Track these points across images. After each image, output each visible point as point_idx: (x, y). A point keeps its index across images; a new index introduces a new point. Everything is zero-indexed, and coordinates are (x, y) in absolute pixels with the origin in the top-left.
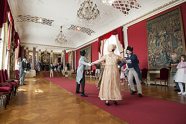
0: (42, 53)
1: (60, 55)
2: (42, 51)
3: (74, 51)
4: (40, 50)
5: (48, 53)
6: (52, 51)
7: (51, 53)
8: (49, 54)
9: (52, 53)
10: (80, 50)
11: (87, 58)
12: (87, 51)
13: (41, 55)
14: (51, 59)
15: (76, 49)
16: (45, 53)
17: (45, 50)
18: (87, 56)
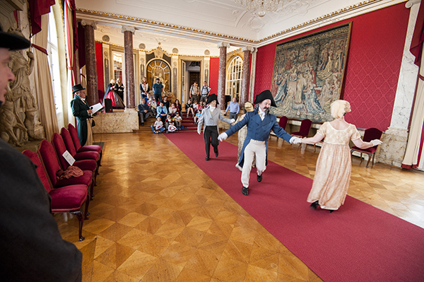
0: (150, 56)
1: (198, 64)
2: (149, 49)
3: (252, 50)
4: (142, 46)
5: (165, 57)
6: (175, 50)
7: (173, 57)
8: (169, 59)
9: (175, 59)
10: (279, 48)
11: (316, 75)
12: (320, 51)
13: (145, 62)
14: (172, 73)
15: (258, 42)
16: (156, 54)
17: (158, 45)
18: (316, 70)
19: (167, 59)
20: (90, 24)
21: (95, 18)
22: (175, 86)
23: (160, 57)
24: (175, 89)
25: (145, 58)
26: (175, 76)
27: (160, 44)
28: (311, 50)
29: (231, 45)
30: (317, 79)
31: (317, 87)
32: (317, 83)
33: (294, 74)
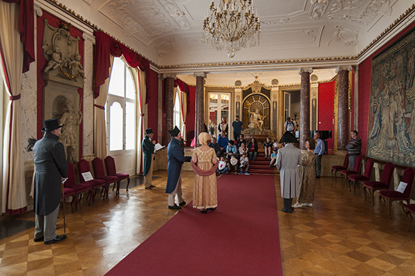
0: (246, 92)
2: (245, 85)
3: (350, 69)
4: (238, 83)
5: (263, 90)
6: (275, 82)
7: (273, 89)
9: (275, 90)
10: (374, 62)
11: (405, 96)
12: (408, 59)
13: (241, 99)
14: (272, 108)
15: (357, 58)
16: (253, 89)
17: (254, 80)
18: (405, 89)
19: (267, 92)
20: (169, 76)
21: (173, 71)
22: (275, 122)
23: (257, 91)
24: (275, 125)
25: (241, 95)
26: (275, 111)
27: (256, 77)
28: (400, 59)
29: (314, 68)
30: (407, 102)
31: (406, 113)
32: (407, 107)
33: (387, 97)
